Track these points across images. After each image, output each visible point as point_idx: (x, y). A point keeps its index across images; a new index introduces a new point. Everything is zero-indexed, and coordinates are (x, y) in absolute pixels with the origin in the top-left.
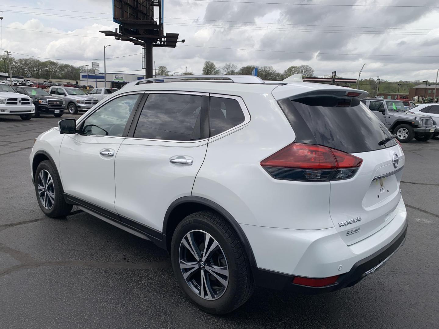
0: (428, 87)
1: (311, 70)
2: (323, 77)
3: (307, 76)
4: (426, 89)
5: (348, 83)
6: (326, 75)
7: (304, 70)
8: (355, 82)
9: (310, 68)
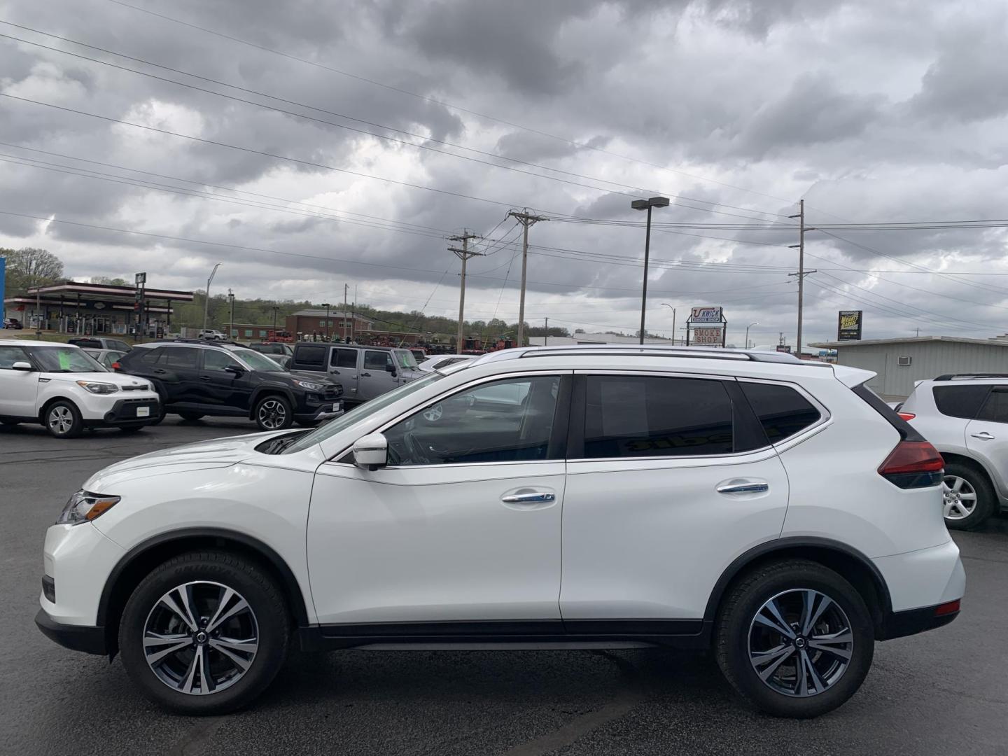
0: (331, 315)
1: (55, 263)
2: (90, 282)
3: (43, 276)
4: (327, 319)
5: (173, 301)
6: (96, 279)
7: (34, 262)
8: (190, 300)
9: (51, 256)
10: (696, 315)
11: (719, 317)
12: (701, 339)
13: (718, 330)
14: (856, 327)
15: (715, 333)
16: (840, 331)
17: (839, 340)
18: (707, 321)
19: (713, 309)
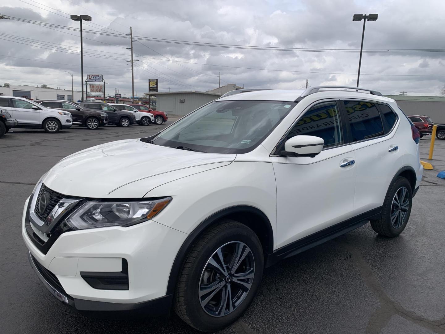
10: (90, 78)
11: (101, 79)
12: (93, 90)
13: (101, 85)
14: (156, 86)
15: (100, 87)
16: (150, 88)
17: (149, 92)
18: (96, 81)
19: (98, 75)
